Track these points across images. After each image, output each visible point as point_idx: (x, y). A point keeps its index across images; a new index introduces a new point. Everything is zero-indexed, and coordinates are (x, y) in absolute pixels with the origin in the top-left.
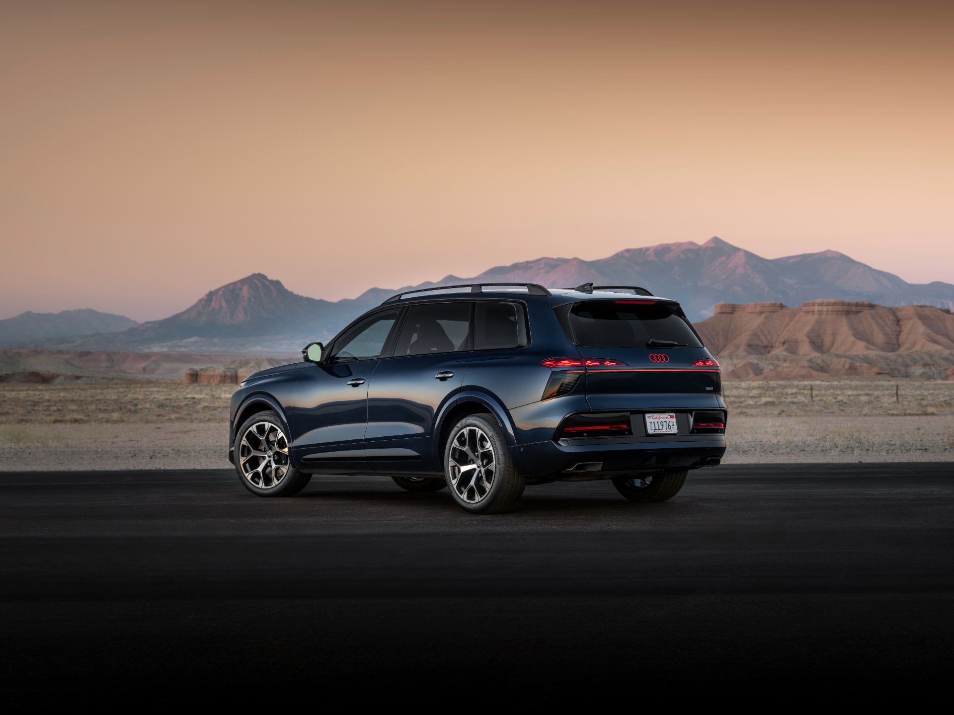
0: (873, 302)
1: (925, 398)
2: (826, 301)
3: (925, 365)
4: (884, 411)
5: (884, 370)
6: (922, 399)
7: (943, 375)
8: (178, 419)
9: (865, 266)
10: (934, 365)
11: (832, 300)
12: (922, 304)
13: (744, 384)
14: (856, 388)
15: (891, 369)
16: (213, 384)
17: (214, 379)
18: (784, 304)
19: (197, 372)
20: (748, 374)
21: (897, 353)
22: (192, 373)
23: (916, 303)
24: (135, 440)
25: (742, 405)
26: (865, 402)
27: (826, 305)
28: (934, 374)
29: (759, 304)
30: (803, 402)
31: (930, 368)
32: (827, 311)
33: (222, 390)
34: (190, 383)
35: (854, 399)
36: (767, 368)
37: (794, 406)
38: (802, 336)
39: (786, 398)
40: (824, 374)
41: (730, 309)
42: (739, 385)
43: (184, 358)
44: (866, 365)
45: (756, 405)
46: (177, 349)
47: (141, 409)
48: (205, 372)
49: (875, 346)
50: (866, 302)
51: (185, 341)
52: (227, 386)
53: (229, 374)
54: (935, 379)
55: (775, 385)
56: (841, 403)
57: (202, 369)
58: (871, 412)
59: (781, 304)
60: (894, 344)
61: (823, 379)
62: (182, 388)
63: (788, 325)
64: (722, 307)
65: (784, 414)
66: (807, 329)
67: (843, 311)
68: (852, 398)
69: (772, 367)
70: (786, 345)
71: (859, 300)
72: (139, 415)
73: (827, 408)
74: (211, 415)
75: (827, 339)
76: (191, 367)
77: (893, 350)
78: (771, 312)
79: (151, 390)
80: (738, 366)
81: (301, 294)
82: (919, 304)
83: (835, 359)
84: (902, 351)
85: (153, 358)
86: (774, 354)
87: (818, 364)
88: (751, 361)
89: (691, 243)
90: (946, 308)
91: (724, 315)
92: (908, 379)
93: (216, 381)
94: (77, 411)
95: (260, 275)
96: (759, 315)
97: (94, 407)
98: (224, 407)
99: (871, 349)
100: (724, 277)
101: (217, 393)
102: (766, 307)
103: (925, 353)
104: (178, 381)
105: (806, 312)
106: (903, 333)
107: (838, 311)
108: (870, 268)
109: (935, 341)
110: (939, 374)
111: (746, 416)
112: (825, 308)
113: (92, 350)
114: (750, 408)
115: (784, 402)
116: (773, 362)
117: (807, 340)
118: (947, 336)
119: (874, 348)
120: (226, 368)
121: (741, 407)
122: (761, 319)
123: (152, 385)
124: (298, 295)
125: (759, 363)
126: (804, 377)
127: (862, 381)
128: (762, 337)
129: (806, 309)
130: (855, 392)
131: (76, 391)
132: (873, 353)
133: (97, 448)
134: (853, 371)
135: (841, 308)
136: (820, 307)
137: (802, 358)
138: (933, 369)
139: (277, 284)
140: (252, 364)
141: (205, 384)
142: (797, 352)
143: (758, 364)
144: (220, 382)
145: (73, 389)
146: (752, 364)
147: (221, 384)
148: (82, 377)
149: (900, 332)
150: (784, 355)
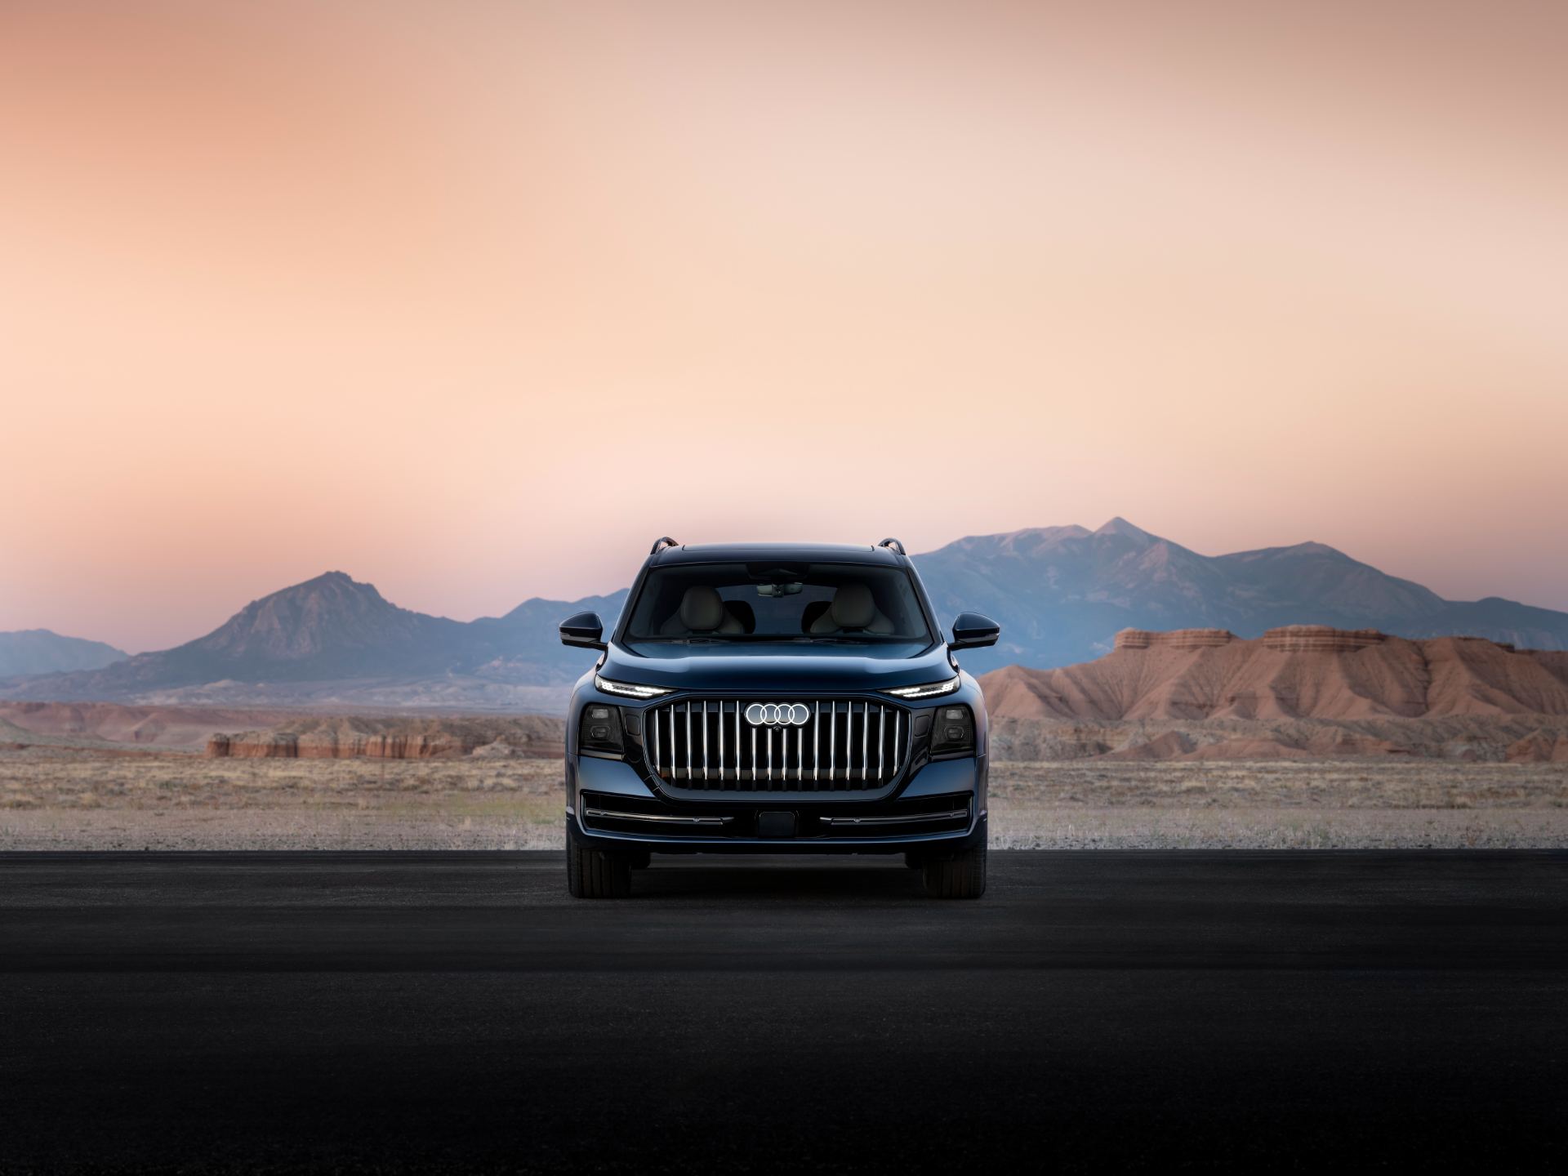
0: (1383, 632)
1: (1458, 785)
2: (1304, 628)
3: (1472, 738)
4: (1384, 802)
5: (1401, 746)
6: (1454, 787)
7: (1501, 755)
8: (193, 803)
9: (1371, 569)
10: (1486, 738)
11: (1314, 627)
12: (1467, 635)
13: (1159, 765)
14: (1348, 771)
15: (1414, 745)
16: (255, 759)
17: (257, 751)
18: (1233, 632)
19: (228, 739)
20: (1171, 751)
21: (1423, 718)
22: (219, 741)
23: (1456, 633)
24: (119, 828)
25: (1149, 792)
26: (1356, 790)
27: (1304, 636)
28: (1485, 753)
29: (1192, 633)
30: (1253, 789)
31: (1480, 744)
32: (1306, 646)
33: (270, 767)
34: (216, 757)
35: (1339, 785)
36: (1204, 742)
37: (1236, 794)
38: (1263, 688)
39: (1224, 783)
40: (1299, 751)
41: (1141, 640)
42: (1153, 766)
43: (205, 717)
44: (1370, 737)
45: (1172, 792)
46: (194, 700)
47: (131, 790)
48: (242, 740)
49: (1387, 706)
50: (1373, 631)
51: (208, 687)
52: (279, 760)
53: (283, 743)
54: (1485, 760)
55: (1213, 767)
56: (1315, 791)
57: (236, 735)
58: (1362, 803)
59: (1228, 633)
60: (1419, 703)
61: (1296, 758)
62: (200, 763)
63: (1239, 668)
64: (1127, 638)
65: (1216, 804)
66: (1273, 675)
67: (1333, 645)
68: (1335, 784)
69: (1212, 740)
70: (1236, 704)
71: (1362, 628)
72: (128, 798)
73: (1290, 797)
74: (249, 798)
75: (1306, 694)
76: (219, 730)
77: (1417, 714)
78: (1211, 646)
79: (149, 764)
80: (1154, 738)
81: (408, 608)
82: (1462, 636)
83: (1319, 728)
84: (1433, 715)
85: (152, 716)
86: (1215, 719)
87: (1289, 736)
88: (1176, 730)
89: (1077, 528)
90: (1507, 641)
91: (1131, 651)
92: (1440, 760)
93: (261, 753)
94: (22, 792)
95: (338, 574)
96: (1190, 652)
97: (50, 786)
98: (272, 789)
99: (1379, 712)
100: (1131, 586)
101: (262, 770)
102: (1203, 637)
103: (1471, 719)
104: (196, 753)
105: (1271, 647)
106: (1434, 684)
107: (1325, 646)
108: (1379, 572)
109: (1488, 700)
110: (1495, 753)
111: (1152, 807)
112: (1302, 641)
113: (46, 702)
114: (1162, 797)
115: (1221, 788)
116: (1213, 732)
117: (1272, 695)
118: (1509, 691)
119: (1385, 709)
120: (279, 734)
121: (1146, 794)
122: (1194, 657)
123: (150, 758)
124: (404, 610)
125: (1190, 732)
126: (1265, 756)
127: (1362, 763)
128: (1196, 690)
129: (1270, 641)
130: (1345, 776)
131: (18, 765)
132: (1383, 719)
133: (55, 836)
134: (1348, 746)
135: (1330, 640)
136: (1294, 639)
137: (1263, 725)
138: (1484, 745)
139: (369, 590)
140: (323, 727)
141: (242, 757)
142: (1255, 716)
143: (1188, 735)
144: (267, 755)
145: (14, 763)
146: (1178, 735)
147: (269, 758)
148: (28, 746)
149: (1429, 682)
150: (1232, 720)
